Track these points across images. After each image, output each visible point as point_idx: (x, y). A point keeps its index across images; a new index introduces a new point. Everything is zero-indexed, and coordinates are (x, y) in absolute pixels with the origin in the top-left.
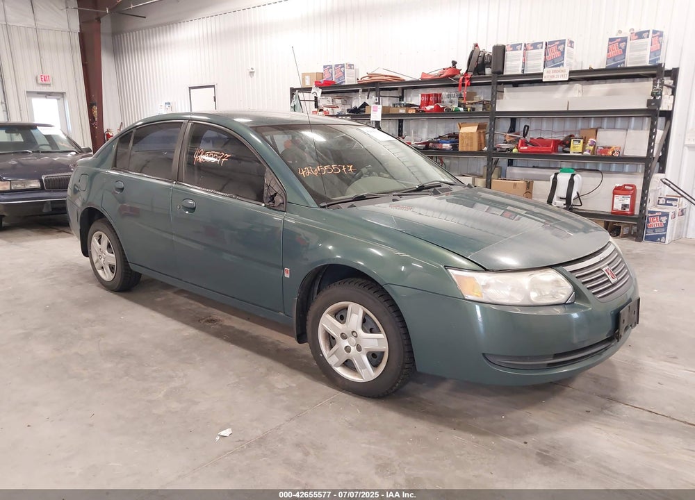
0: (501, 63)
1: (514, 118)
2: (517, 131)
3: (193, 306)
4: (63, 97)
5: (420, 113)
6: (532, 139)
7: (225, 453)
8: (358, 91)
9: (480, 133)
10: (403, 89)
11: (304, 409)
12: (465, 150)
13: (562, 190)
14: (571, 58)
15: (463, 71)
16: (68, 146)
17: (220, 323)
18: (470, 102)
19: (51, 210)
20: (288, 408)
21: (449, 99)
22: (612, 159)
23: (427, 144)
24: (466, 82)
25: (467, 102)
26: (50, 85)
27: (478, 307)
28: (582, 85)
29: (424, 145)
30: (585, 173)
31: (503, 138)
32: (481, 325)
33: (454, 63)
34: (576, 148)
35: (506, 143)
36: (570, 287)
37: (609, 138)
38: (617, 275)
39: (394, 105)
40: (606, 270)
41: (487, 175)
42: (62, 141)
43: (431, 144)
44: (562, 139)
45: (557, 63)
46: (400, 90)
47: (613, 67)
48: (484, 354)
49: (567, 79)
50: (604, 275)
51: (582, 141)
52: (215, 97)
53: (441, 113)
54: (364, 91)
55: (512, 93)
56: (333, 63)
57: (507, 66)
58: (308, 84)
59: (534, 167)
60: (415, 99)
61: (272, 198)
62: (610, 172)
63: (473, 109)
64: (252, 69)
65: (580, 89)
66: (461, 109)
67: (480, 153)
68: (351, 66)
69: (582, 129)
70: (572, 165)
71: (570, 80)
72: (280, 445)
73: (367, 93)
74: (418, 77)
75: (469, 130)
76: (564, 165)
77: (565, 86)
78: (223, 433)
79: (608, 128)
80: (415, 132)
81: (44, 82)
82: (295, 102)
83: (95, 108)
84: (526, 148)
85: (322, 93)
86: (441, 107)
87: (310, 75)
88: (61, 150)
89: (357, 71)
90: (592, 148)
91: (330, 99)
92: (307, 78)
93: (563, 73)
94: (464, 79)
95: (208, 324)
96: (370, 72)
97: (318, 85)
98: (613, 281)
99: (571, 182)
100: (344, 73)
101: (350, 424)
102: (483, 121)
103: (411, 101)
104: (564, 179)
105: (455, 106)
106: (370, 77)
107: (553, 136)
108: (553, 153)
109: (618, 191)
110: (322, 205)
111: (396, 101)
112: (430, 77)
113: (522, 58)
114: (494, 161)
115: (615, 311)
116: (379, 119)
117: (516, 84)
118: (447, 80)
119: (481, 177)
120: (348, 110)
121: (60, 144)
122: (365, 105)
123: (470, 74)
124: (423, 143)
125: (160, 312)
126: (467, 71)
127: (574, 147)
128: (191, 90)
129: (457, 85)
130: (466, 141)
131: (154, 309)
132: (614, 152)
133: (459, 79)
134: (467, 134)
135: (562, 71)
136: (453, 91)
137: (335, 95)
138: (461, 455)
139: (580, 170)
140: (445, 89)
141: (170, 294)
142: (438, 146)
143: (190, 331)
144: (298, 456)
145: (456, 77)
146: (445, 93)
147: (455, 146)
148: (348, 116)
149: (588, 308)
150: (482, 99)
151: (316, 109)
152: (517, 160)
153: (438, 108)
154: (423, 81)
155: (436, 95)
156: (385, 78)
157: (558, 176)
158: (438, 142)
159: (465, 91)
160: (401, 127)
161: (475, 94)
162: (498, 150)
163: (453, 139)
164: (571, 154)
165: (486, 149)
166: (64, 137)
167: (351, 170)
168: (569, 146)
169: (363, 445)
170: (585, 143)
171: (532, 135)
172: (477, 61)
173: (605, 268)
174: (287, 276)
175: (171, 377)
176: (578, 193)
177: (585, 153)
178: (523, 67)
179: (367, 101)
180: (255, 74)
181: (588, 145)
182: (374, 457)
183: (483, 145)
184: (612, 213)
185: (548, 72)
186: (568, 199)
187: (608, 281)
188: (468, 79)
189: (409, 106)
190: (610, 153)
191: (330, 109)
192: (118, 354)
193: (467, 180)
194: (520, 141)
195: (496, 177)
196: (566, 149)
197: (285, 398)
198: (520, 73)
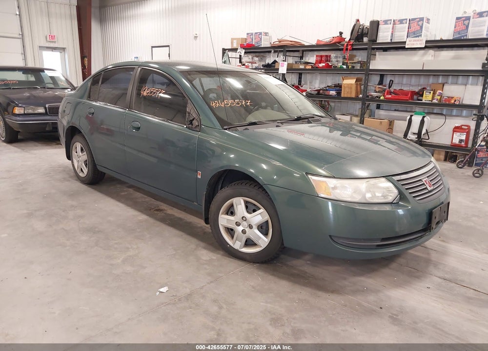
0: (376, 34)
1: (382, 74)
2: (384, 84)
3: (147, 199)
4: (64, 51)
5: (315, 69)
6: (395, 90)
7: (163, 304)
8: (270, 52)
9: (357, 84)
10: (303, 51)
11: (221, 275)
12: (346, 96)
13: (415, 128)
14: (428, 31)
15: (347, 40)
16: (66, 85)
17: (165, 212)
18: (351, 61)
19: (51, 129)
20: (209, 274)
21: (336, 60)
22: (454, 106)
23: (318, 91)
24: (349, 47)
25: (349, 62)
26: (55, 42)
27: (330, 204)
28: (435, 51)
29: (316, 92)
30: (433, 116)
31: (374, 89)
32: (331, 216)
33: (341, 33)
34: (427, 97)
35: (376, 92)
36: (396, 191)
37: (453, 91)
38: (433, 185)
39: (296, 62)
40: (425, 181)
41: (361, 115)
42: (61, 81)
43: (321, 92)
44: (417, 91)
45: (417, 34)
46: (301, 52)
47: (457, 39)
48: (330, 236)
49: (424, 46)
50: (423, 184)
51: (432, 92)
52: (169, 54)
53: (330, 69)
54: (275, 52)
55: (381, 56)
56: (254, 32)
57: (380, 36)
58: (235, 46)
59: (395, 110)
60: (312, 58)
61: (191, 122)
62: (451, 116)
63: (353, 67)
64: (196, 34)
65: (433, 54)
66: (345, 67)
67: (356, 99)
68: (266, 34)
69: (432, 83)
70: (424, 110)
71: (426, 47)
72: (202, 301)
73: (277, 54)
74: (314, 43)
75: (349, 82)
76: (417, 109)
77: (422, 52)
78: (161, 290)
79: (452, 84)
80: (310, 83)
81: (51, 40)
82: (226, 58)
83: (86, 59)
84: (390, 96)
85: (245, 53)
86: (330, 64)
87: (237, 39)
88: (60, 87)
89: (271, 37)
90: (439, 97)
91: (250, 57)
92: (235, 41)
93: (420, 42)
94: (347, 45)
95: (156, 212)
96: (280, 38)
97: (242, 46)
98: (430, 189)
99: (422, 122)
100: (261, 39)
101: (253, 287)
102: (359, 76)
103: (309, 60)
104: (416, 119)
105: (340, 64)
106: (280, 42)
107: (411, 88)
108: (411, 101)
109: (457, 129)
110: (225, 127)
111: (298, 59)
112: (323, 43)
113: (391, 30)
114: (366, 105)
115: (429, 210)
116: (285, 71)
117: (385, 50)
118: (336, 45)
119: (357, 116)
120: (263, 65)
121: (59, 83)
122: (275, 62)
123: (352, 42)
124: (316, 90)
125: (122, 203)
126: (350, 40)
127: (426, 97)
128: (153, 49)
129: (342, 50)
130: (347, 90)
131: (119, 201)
132: (455, 101)
133: (344, 45)
134: (348, 84)
135: (421, 40)
136: (339, 53)
137: (254, 54)
138: (333, 315)
139: (429, 113)
140: (334, 52)
141: (131, 190)
142: (326, 93)
143: (143, 217)
144: (214, 309)
145: (342, 43)
146: (333, 55)
147: (339, 93)
148: (262, 69)
149: (408, 207)
150: (360, 60)
151: (240, 64)
152: (383, 105)
153: (328, 66)
154: (317, 46)
155: (327, 56)
156: (290, 43)
157: (413, 118)
158: (327, 90)
159: (347, 54)
160: (300, 78)
161: (355, 56)
162: (370, 97)
163: (338, 88)
164: (423, 101)
165: (361, 96)
166: (63, 79)
167: (249, 104)
168: (422, 96)
169: (262, 304)
170: (434, 94)
171: (395, 87)
172: (358, 32)
173: (425, 179)
174: (199, 177)
175: (128, 248)
176: (427, 130)
177: (433, 101)
178: (392, 36)
179: (277, 59)
180: (198, 38)
181: (436, 95)
182: (269, 312)
183: (359, 93)
184: (451, 145)
185: (410, 41)
186: (419, 134)
187: (426, 188)
188: (350, 45)
189: (307, 63)
190: (453, 101)
191: (250, 64)
192: (92, 230)
193: (347, 118)
194: (386, 91)
195: (368, 116)
196: (420, 98)
197: (208, 267)
198: (389, 41)
